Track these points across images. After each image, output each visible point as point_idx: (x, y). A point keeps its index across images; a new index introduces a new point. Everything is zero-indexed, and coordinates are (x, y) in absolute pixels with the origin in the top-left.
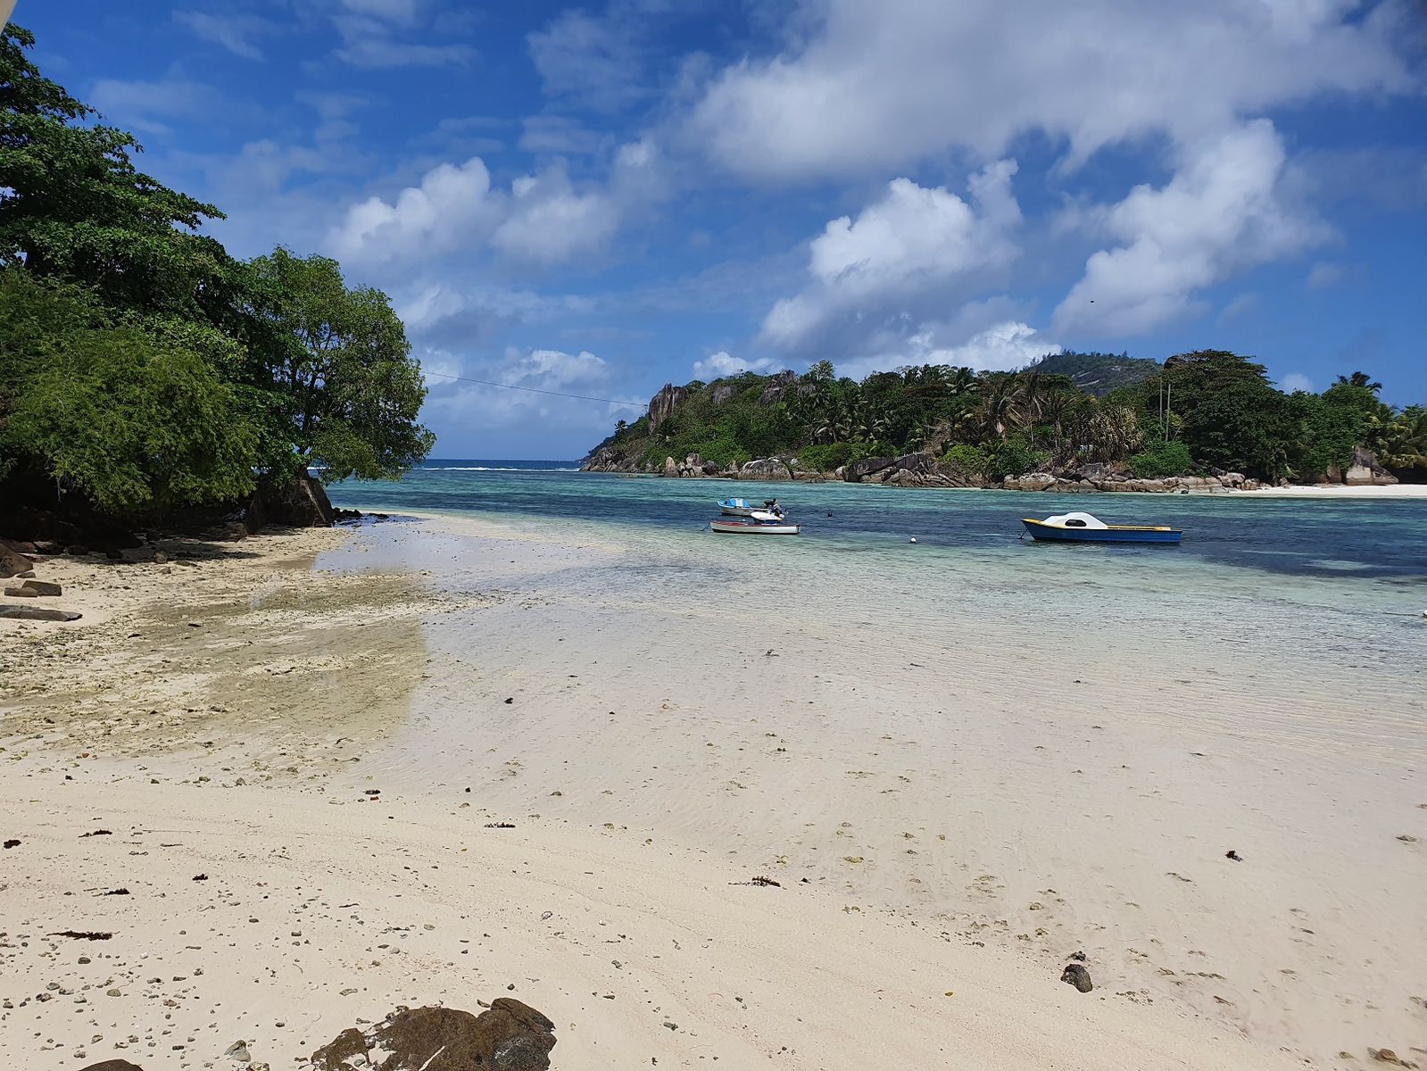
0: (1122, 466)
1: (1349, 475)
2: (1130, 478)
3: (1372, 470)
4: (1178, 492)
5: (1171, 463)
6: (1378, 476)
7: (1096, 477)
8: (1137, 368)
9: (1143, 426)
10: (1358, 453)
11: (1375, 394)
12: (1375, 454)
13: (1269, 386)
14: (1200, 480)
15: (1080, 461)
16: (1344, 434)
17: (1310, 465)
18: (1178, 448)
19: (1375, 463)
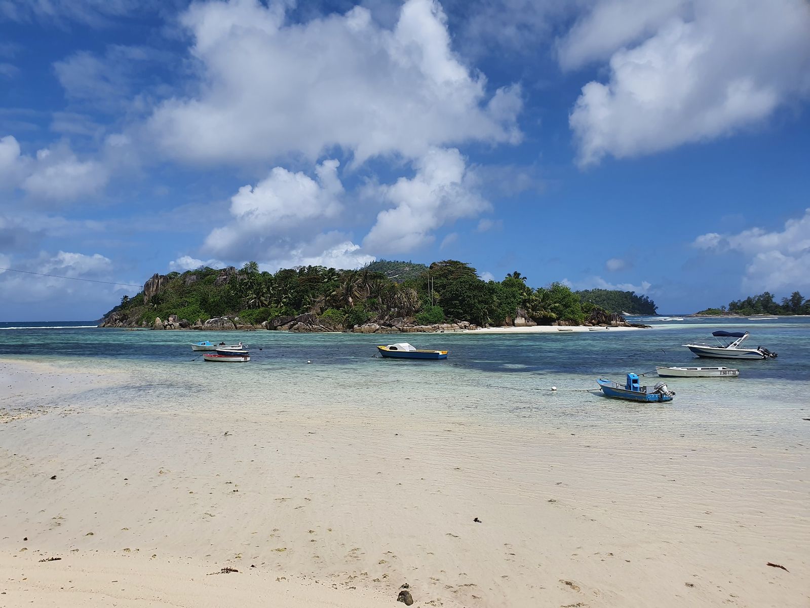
0: (412, 319)
1: (516, 322)
2: (416, 325)
3: (525, 319)
4: (439, 332)
5: (435, 317)
6: (528, 322)
7: (399, 325)
8: (416, 269)
9: (421, 298)
10: (519, 311)
11: (524, 282)
12: (526, 311)
13: (478, 278)
14: (449, 325)
15: (391, 317)
16: (512, 302)
17: (498, 316)
18: (438, 309)
19: (526, 316)
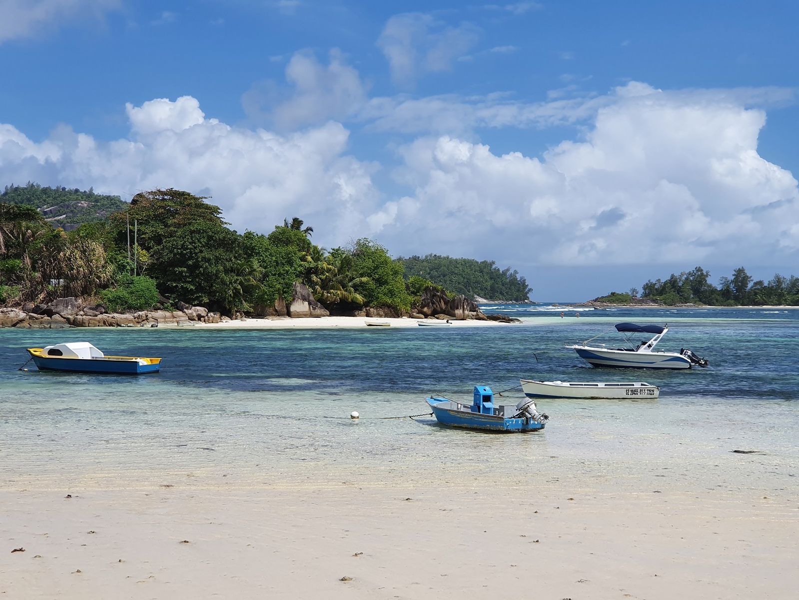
0: (93, 301)
2: (101, 313)
4: (148, 326)
5: (140, 297)
7: (68, 312)
9: (112, 260)
10: (298, 289)
11: (309, 237)
12: (311, 290)
13: (225, 226)
14: (168, 314)
15: (50, 297)
16: (287, 272)
17: (261, 299)
18: (146, 283)
19: (312, 298)
